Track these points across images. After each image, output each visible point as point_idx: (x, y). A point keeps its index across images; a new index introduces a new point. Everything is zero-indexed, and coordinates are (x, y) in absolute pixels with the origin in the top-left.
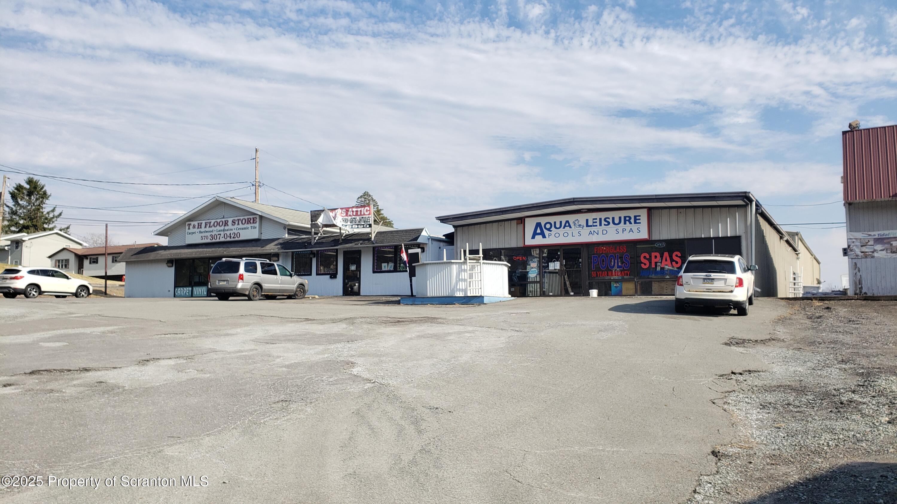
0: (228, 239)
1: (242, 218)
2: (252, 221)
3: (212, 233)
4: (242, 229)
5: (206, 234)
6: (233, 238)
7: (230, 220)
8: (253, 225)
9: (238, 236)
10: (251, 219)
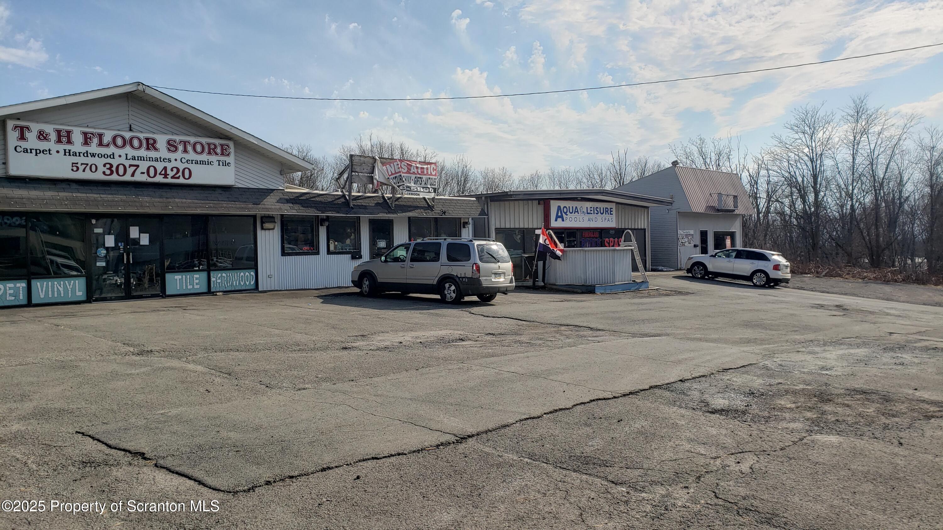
0: (159, 179)
1: (192, 140)
2: (219, 150)
3: (109, 160)
4: (197, 163)
5: (90, 160)
6: (173, 177)
7: (162, 140)
8: (222, 158)
9: (187, 175)
10: (216, 147)
